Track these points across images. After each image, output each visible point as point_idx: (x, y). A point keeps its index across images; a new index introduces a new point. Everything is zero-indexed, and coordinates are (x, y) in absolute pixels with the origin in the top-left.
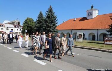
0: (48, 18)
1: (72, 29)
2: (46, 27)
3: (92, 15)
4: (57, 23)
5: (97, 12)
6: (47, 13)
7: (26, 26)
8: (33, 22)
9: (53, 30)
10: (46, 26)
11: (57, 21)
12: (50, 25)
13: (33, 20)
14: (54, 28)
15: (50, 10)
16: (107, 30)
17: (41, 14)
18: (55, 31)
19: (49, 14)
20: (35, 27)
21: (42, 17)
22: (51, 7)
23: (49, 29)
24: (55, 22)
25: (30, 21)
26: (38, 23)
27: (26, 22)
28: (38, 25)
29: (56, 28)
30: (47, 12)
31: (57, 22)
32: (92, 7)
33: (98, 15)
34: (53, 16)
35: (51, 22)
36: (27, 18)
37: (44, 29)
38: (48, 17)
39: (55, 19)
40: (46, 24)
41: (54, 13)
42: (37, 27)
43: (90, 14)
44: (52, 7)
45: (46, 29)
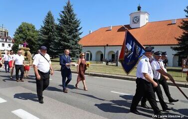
0: (64, 24)
1: (107, 45)
2: (60, 40)
3: (139, 21)
4: (80, 34)
5: (146, 16)
6: (63, 15)
7: (21, 37)
8: (34, 31)
9: (73, 46)
10: (60, 38)
11: (80, 29)
12: (68, 37)
13: (33, 27)
14: (76, 43)
15: (68, 10)
16: (173, 46)
17: (49, 15)
18: (77, 48)
19: (66, 17)
20: (39, 40)
21: (52, 23)
22: (69, 4)
23: (67, 44)
24: (77, 31)
25: (28, 30)
26: (46, 33)
27: (20, 31)
28: (45, 37)
29: (79, 43)
30: (63, 12)
31: (80, 31)
32: (139, 9)
33: (147, 21)
34: (73, 20)
35: (69, 32)
36: (23, 24)
37: (56, 43)
38: (64, 21)
39: (78, 26)
40: (61, 35)
41: (74, 15)
42: (43, 40)
43: (136, 20)
44: (71, 3)
45: (61, 45)
